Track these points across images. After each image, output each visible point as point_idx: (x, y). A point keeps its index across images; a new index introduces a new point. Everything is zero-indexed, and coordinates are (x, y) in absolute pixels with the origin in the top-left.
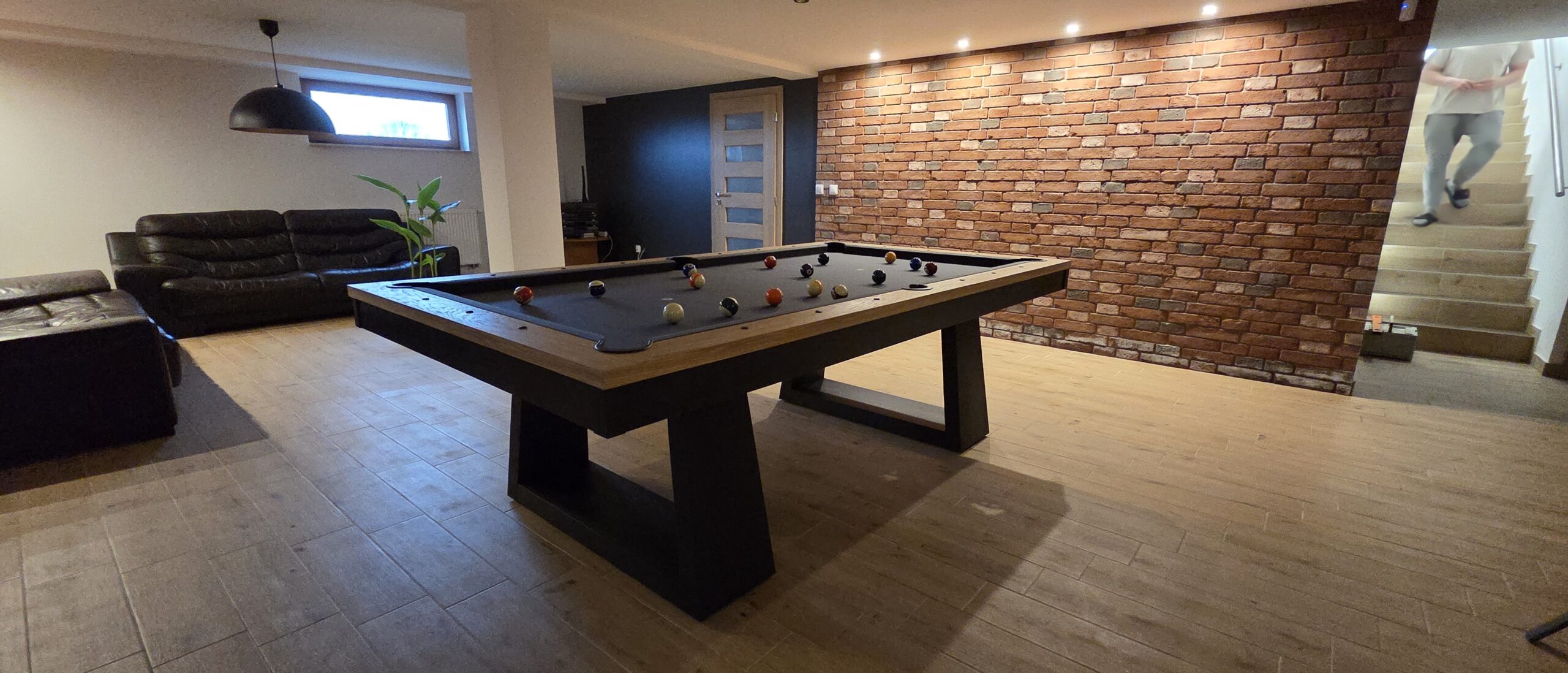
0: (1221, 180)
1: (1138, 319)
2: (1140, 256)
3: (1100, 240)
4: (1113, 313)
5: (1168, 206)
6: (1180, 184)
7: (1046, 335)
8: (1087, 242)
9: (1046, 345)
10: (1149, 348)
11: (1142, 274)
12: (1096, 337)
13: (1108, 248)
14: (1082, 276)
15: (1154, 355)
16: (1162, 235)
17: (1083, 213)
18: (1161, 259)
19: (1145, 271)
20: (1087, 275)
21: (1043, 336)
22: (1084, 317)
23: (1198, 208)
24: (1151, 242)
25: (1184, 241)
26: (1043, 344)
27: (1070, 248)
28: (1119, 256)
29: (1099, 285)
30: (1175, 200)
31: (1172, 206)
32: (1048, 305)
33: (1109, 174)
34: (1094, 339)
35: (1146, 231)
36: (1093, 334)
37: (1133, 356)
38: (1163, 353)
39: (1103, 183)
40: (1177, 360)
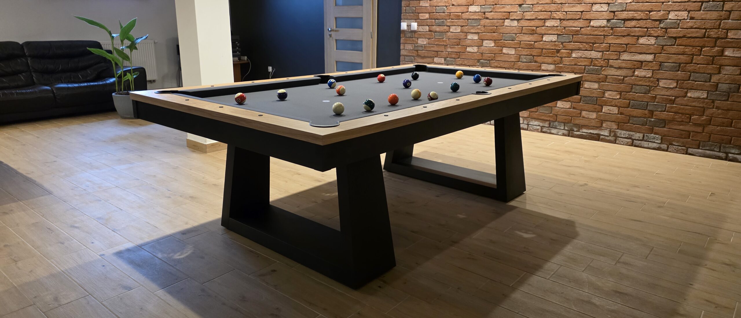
0: (692, 18)
1: (633, 117)
2: (634, 72)
3: (606, 61)
4: (614, 113)
5: (654, 37)
6: (663, 21)
7: (566, 128)
8: (596, 62)
9: (566, 136)
10: (639, 137)
11: (634, 85)
12: (603, 129)
13: (611, 66)
14: (592, 87)
15: (643, 142)
16: (650, 57)
17: (594, 42)
18: (649, 74)
19: (637, 83)
20: (596, 86)
21: (564, 129)
22: (594, 115)
23: (675, 38)
24: (642, 62)
25: (665, 61)
26: (564, 135)
27: (584, 67)
28: (619, 72)
29: (604, 93)
30: (659, 32)
31: (657, 37)
32: (568, 107)
33: (613, 14)
34: (600, 131)
35: (638, 55)
36: (600, 127)
37: (628, 142)
38: (650, 140)
39: (608, 20)
40: (659, 145)
